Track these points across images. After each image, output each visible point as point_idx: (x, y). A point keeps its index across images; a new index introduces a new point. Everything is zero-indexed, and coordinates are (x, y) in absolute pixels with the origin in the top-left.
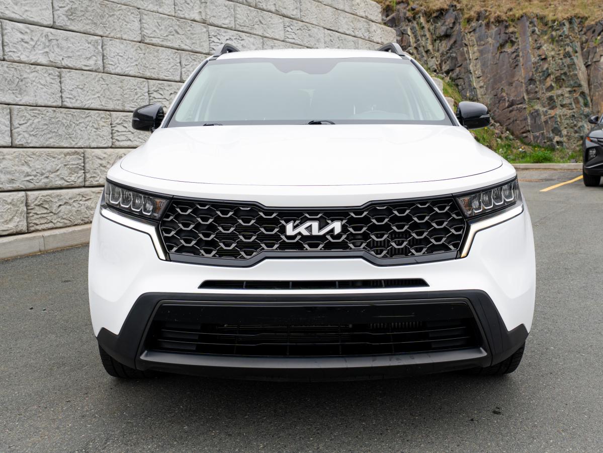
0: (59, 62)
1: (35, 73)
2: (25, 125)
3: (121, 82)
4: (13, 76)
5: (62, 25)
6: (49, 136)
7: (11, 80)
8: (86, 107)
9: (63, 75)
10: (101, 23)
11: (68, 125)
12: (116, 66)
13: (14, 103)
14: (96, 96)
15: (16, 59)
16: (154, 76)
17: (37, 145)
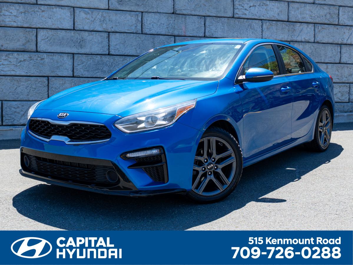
0: (110, 29)
1: (92, 36)
2: (81, 65)
3: (153, 39)
4: (77, 38)
5: (114, 8)
6: (97, 71)
7: (75, 40)
8: (126, 54)
9: (110, 36)
10: (142, 4)
11: (110, 65)
12: (151, 29)
13: (77, 53)
14: (133, 48)
15: (82, 29)
16: (180, 34)
17: (89, 76)
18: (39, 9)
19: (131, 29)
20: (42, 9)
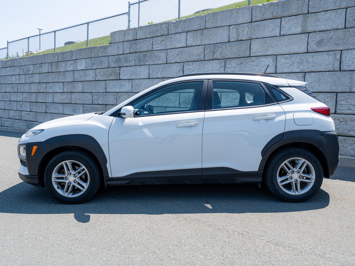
18: (250, 60)
19: (327, 68)
20: (252, 60)
